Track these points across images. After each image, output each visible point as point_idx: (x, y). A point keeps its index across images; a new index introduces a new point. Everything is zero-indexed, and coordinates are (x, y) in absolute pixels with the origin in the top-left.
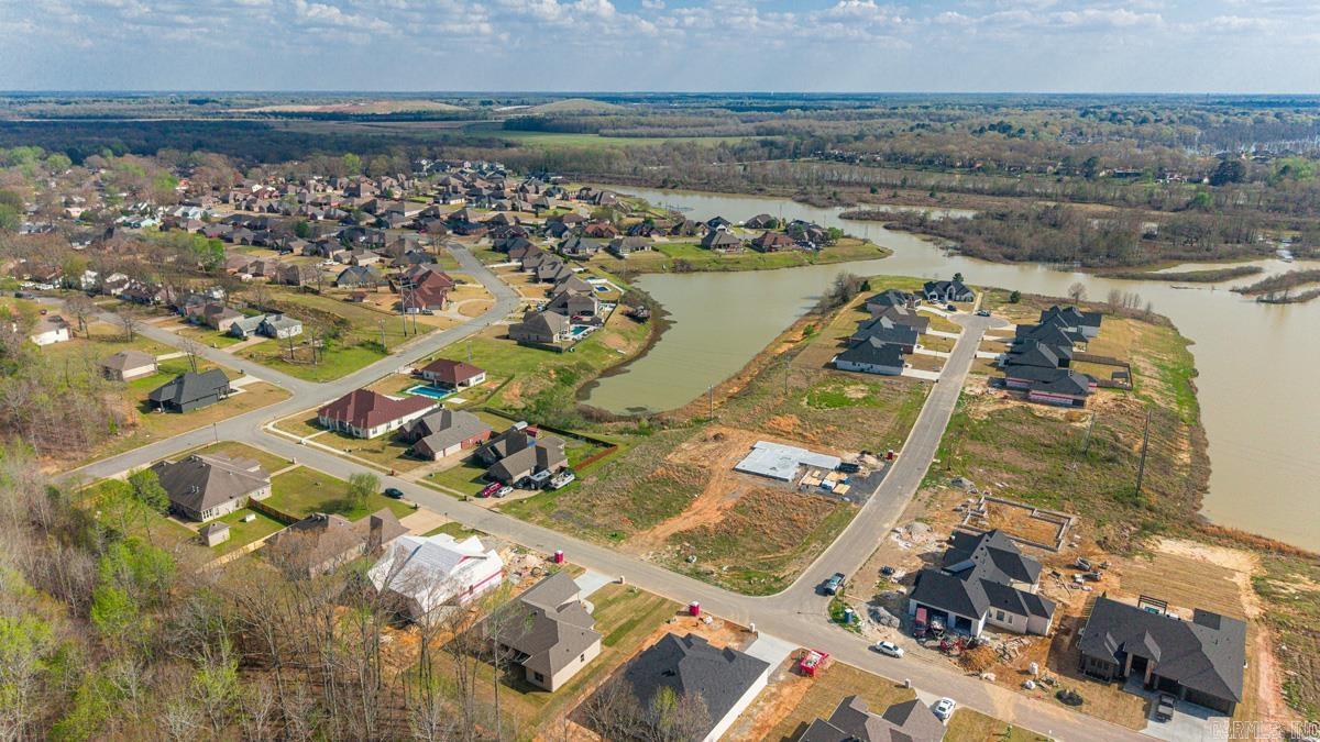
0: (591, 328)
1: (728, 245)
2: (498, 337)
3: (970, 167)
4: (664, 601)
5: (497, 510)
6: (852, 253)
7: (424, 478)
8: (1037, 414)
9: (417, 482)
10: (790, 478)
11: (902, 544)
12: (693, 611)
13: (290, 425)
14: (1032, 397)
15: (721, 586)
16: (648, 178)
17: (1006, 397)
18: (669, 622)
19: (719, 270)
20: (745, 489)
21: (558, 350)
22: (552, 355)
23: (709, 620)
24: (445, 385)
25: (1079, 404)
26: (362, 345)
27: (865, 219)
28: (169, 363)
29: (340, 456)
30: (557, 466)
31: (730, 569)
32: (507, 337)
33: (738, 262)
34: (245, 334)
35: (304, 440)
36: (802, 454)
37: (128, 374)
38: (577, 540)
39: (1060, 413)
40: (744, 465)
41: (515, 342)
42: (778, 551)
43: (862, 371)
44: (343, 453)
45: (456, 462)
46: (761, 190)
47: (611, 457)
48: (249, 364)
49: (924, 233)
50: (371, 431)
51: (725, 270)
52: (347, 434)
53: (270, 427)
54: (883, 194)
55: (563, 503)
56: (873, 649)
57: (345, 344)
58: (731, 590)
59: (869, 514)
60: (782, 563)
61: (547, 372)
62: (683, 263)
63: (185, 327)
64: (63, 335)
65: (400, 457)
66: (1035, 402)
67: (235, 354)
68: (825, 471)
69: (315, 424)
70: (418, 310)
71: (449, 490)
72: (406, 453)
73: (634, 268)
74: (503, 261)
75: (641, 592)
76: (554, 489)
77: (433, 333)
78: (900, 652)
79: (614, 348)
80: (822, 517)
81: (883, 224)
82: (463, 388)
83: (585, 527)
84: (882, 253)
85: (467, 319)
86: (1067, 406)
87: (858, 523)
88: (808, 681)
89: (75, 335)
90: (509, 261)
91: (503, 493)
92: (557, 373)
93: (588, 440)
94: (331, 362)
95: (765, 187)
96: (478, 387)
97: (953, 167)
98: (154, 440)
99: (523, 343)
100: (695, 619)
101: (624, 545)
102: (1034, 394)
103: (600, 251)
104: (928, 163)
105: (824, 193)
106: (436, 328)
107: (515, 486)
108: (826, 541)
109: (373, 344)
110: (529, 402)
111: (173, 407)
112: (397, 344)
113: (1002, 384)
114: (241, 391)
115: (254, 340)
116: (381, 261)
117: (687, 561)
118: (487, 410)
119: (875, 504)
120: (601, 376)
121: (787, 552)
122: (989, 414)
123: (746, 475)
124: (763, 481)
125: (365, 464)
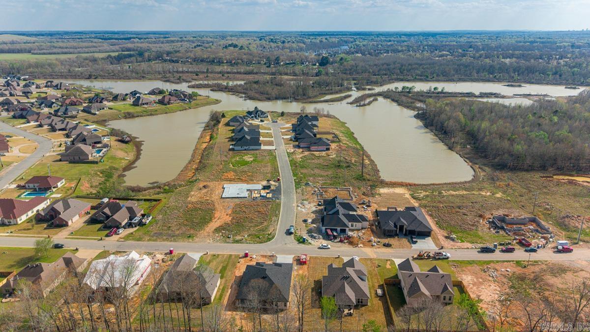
0: (105, 150)
1: (147, 103)
3: (230, 63)
4: (231, 256)
6: (205, 102)
7: (68, 235)
8: (316, 155)
10: (247, 196)
11: (303, 210)
12: (246, 255)
14: (312, 149)
15: (250, 243)
17: (303, 151)
18: (239, 262)
19: (148, 115)
20: (232, 204)
21: (95, 163)
22: (93, 165)
23: (254, 256)
24: (43, 190)
25: (328, 149)
27: (201, 87)
29: (6, 236)
30: (140, 214)
31: (248, 236)
32: (60, 160)
33: (156, 111)
36: (245, 186)
38: (173, 243)
39: (324, 154)
40: (224, 196)
42: (262, 224)
43: (245, 150)
46: (143, 77)
47: (162, 205)
49: (229, 91)
50: (18, 220)
52: (3, 225)
54: (201, 76)
56: (320, 248)
58: (255, 243)
59: (285, 203)
60: (266, 228)
61: (96, 174)
62: (129, 114)
65: (45, 229)
66: (313, 151)
68: (259, 191)
71: (88, 237)
72: (48, 226)
73: (104, 119)
74: (25, 123)
75: (218, 255)
76: (145, 224)
77: (12, 165)
78: (329, 246)
79: (121, 157)
80: (269, 208)
81: (210, 89)
82: (56, 189)
83: (173, 237)
84: (217, 102)
85: (28, 155)
86: (324, 151)
87: (284, 207)
88: (305, 267)
91: (120, 232)
92: (101, 173)
93: (146, 200)
95: (145, 75)
96: (64, 187)
97: (223, 63)
99: (73, 162)
100: (249, 258)
101: (196, 239)
102: (313, 148)
103: (80, 112)
105: (175, 77)
106: (12, 163)
107: (124, 227)
108: (277, 216)
110: (97, 189)
113: (299, 147)
117: (228, 238)
119: (285, 198)
120: (124, 171)
121: (265, 224)
122: (301, 158)
123: (228, 199)
124: (236, 200)
125: (27, 237)
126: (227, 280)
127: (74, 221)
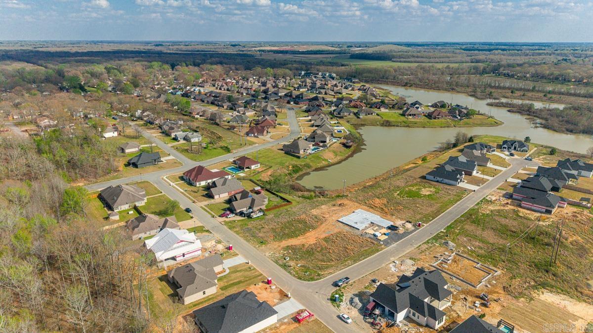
0: (321, 148)
1: (415, 115)
2: (278, 149)
4: (262, 275)
5: (223, 223)
7: (205, 206)
8: (521, 214)
9: (201, 207)
10: (361, 229)
11: (393, 269)
12: (269, 282)
13: (173, 178)
14: (523, 205)
15: (291, 273)
16: (399, 81)
17: (507, 203)
18: (255, 285)
19: (404, 126)
20: (336, 230)
21: (298, 157)
22: (295, 159)
23: (274, 287)
24: (241, 168)
25: (549, 212)
26: (221, 148)
27: (500, 106)
28: (145, 148)
29: (181, 192)
30: (259, 208)
31: (301, 266)
32: (282, 150)
33: (416, 123)
34: (179, 139)
35: (172, 184)
36: (376, 218)
37: (127, 151)
38: (245, 242)
39: (533, 215)
40: (344, 219)
41: (284, 152)
42: (329, 262)
43: (438, 181)
44: (182, 191)
45: (222, 200)
46: (453, 89)
47: (288, 207)
48: (175, 152)
50: (198, 183)
51: (408, 126)
52: (190, 184)
53: (165, 178)
54: (518, 93)
55: (251, 224)
56: (339, 317)
57: (215, 147)
58: (294, 276)
59: (385, 253)
60: (327, 268)
61: (288, 167)
62: (387, 121)
63: (160, 134)
64: (116, 134)
65: (203, 196)
66: (524, 208)
67: (172, 147)
68: (380, 227)
69: (182, 178)
70: (253, 135)
71: (211, 212)
72: (206, 194)
73: (363, 123)
74: (306, 117)
75: (254, 269)
76: (251, 218)
77: (254, 145)
79: (326, 158)
80: (362, 250)
81: (508, 109)
82: (248, 170)
83: (253, 236)
84: (497, 124)
85: (273, 140)
86: (541, 212)
87: (378, 255)
88: (297, 325)
89: (120, 134)
90: (308, 117)
91: (229, 216)
92: (293, 167)
93: (281, 198)
94: (205, 153)
95: (455, 88)
96: (254, 170)
98: (122, 177)
99: (287, 153)
100: (268, 286)
101: (263, 247)
103: (352, 114)
104: (555, 79)
105: (485, 92)
106: (256, 143)
107: (236, 214)
108: (355, 261)
109: (226, 147)
110: (272, 179)
111: (135, 165)
112: (236, 148)
113: (510, 196)
114: (165, 162)
115: (182, 142)
116: (256, 113)
117: (285, 259)
118: (251, 180)
119: (394, 247)
120: (313, 171)
121: (333, 263)
122: (492, 211)
123: (341, 224)
124: (347, 228)
125: (187, 197)
126: (224, 294)
127: (221, 197)
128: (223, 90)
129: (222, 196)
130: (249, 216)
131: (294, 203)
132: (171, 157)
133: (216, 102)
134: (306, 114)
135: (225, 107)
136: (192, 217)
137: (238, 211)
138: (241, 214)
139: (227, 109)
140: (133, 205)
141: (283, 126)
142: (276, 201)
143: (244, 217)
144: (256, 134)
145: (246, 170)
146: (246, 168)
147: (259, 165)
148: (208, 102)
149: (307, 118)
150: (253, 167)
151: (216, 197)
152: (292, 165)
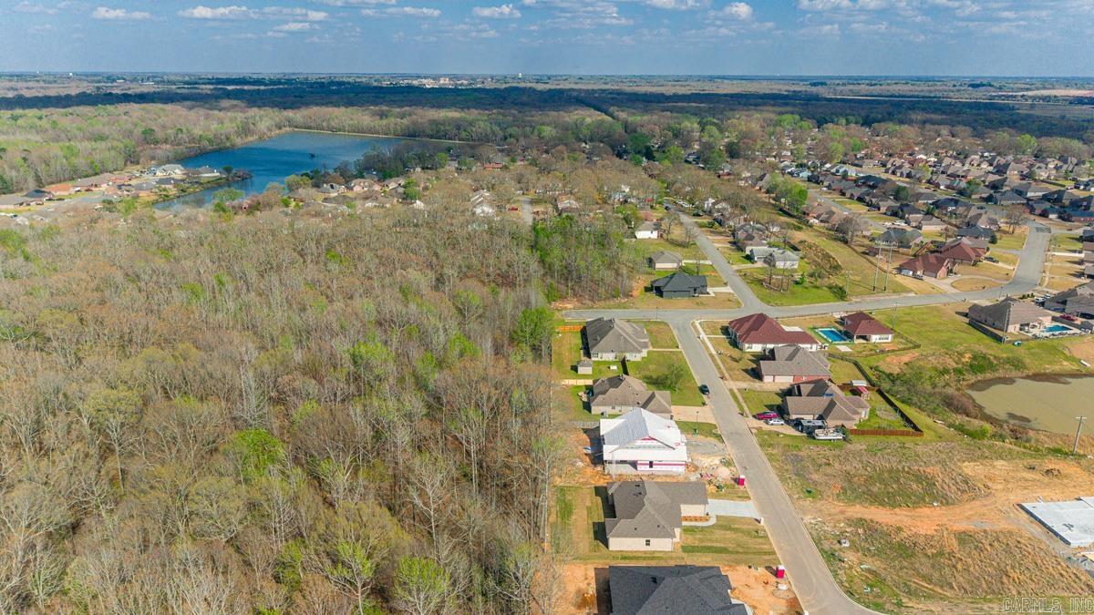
0: (1076, 331)
2: (957, 313)
4: (774, 553)
5: (754, 431)
7: (738, 389)
9: (731, 391)
12: (779, 574)
13: (709, 327)
15: (836, 575)
18: (750, 567)
20: (1003, 525)
21: (999, 339)
22: (988, 340)
23: (783, 587)
24: (847, 335)
26: (830, 288)
28: (690, 266)
29: (711, 354)
30: (839, 423)
31: (869, 571)
32: (966, 315)
34: (756, 259)
35: (703, 335)
37: (658, 266)
38: (776, 479)
41: (967, 320)
42: (942, 587)
44: (714, 352)
45: (776, 388)
47: (909, 441)
48: (739, 280)
50: (747, 345)
52: (734, 344)
53: (697, 323)
55: (808, 450)
57: (818, 284)
58: (841, 583)
60: (928, 597)
63: (729, 245)
64: (655, 235)
65: (746, 371)
67: (737, 271)
69: (725, 331)
70: (911, 273)
71: (743, 404)
72: (753, 369)
74: (1075, 251)
75: (766, 537)
76: (814, 438)
77: (902, 295)
79: (1078, 357)
83: (797, 474)
85: (954, 291)
89: (661, 236)
90: (1080, 252)
91: (771, 422)
92: (974, 358)
93: (903, 415)
94: (793, 293)
96: (875, 345)
98: (632, 307)
99: (973, 323)
100: (773, 579)
101: (808, 502)
106: (911, 291)
107: (788, 422)
109: (840, 288)
111: (659, 292)
112: (860, 294)
114: (713, 295)
115: (760, 264)
116: (946, 229)
117: (839, 542)
118: (856, 364)
120: (1028, 377)
121: (948, 593)
125: (717, 365)
126: (683, 558)
127: (776, 381)
128: (899, 174)
129: (778, 379)
130: (810, 433)
131: (928, 435)
132: (728, 289)
133: (867, 198)
134: (1079, 246)
135: (883, 210)
136: (704, 404)
137: (794, 417)
138: (797, 424)
139: (885, 214)
140: (621, 356)
141: (1000, 264)
142: (888, 417)
143: (802, 431)
144: (919, 273)
145: (857, 341)
146: (859, 337)
147: (890, 336)
148: (852, 197)
149: (1077, 255)
150: (875, 338)
151: (768, 379)
152: (972, 351)
